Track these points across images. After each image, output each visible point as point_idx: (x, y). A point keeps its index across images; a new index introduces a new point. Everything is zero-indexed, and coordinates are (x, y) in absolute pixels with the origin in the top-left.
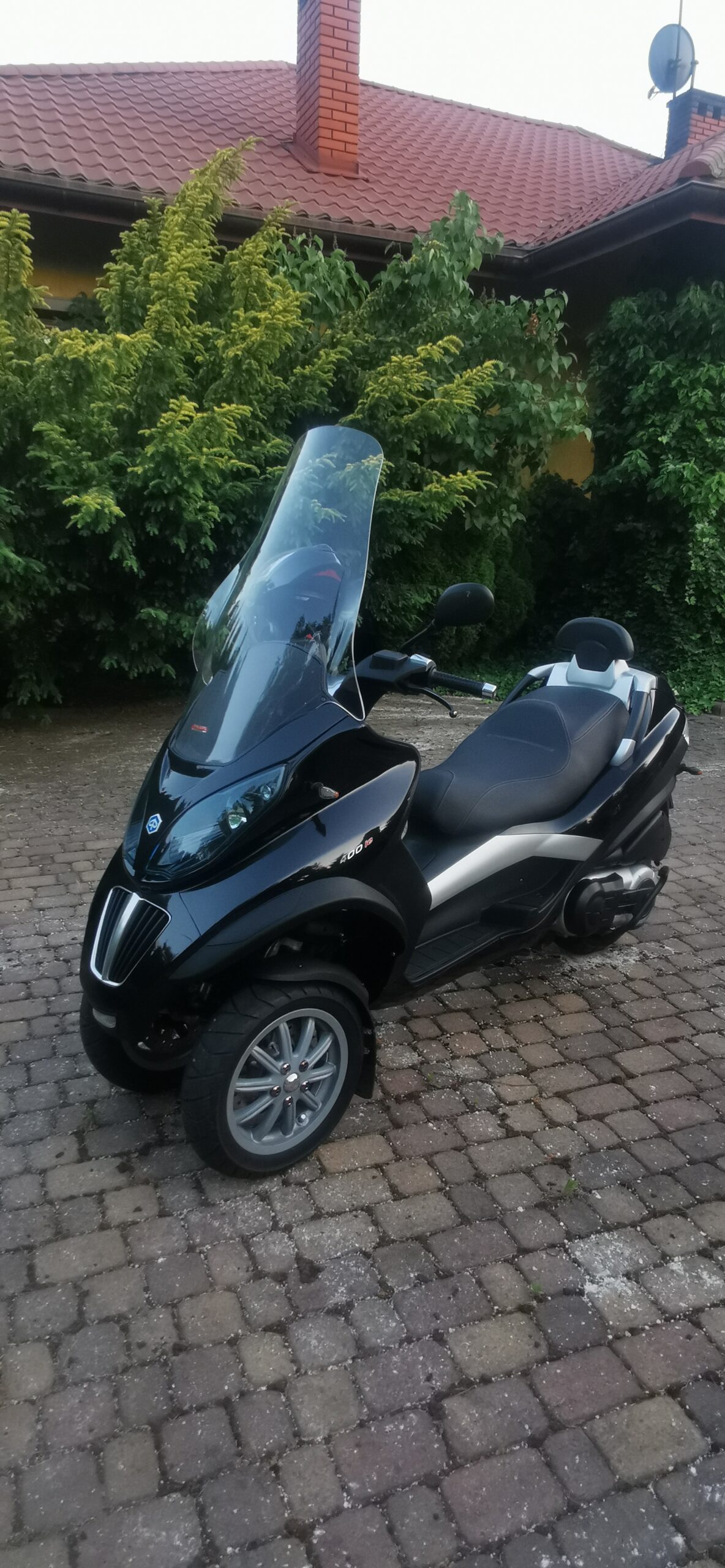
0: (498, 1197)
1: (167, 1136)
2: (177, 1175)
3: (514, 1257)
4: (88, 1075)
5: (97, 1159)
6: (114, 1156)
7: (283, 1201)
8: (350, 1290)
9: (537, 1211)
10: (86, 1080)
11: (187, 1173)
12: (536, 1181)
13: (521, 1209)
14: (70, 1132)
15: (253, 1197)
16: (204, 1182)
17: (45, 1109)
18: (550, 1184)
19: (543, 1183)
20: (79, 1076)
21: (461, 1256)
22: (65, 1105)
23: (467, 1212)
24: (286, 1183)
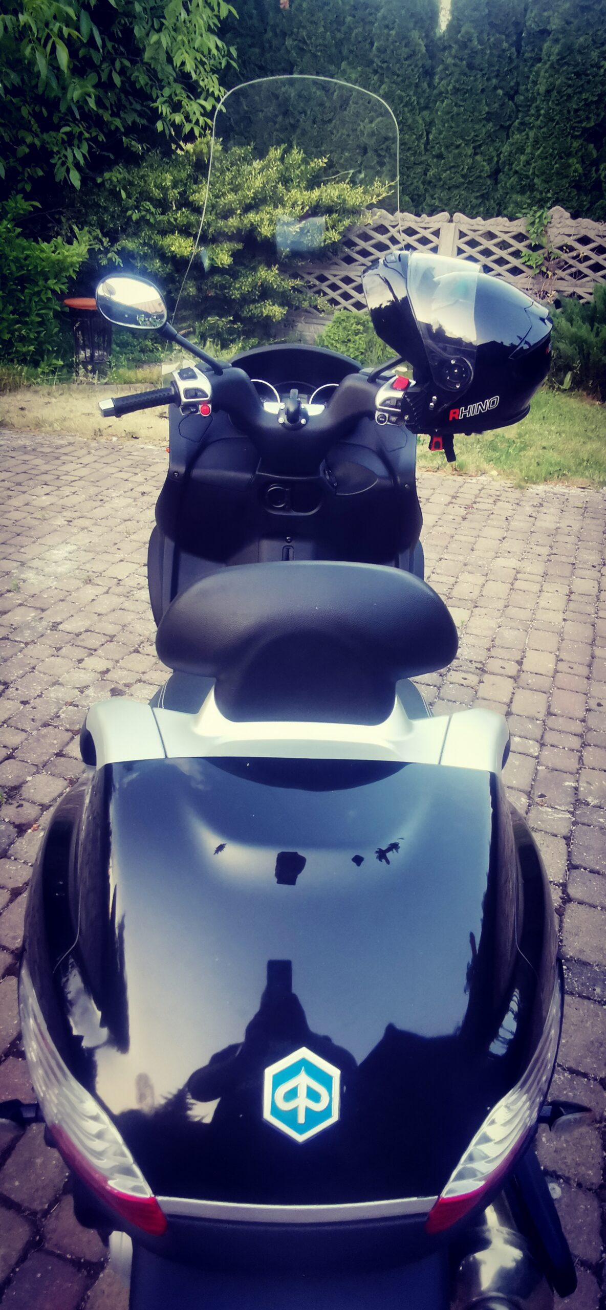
0: (51, 778)
3: (13, 752)
8: (87, 696)
9: (16, 784)
12: (33, 803)
13: (29, 778)
18: (21, 806)
19: (25, 804)
21: (44, 736)
23: (62, 759)
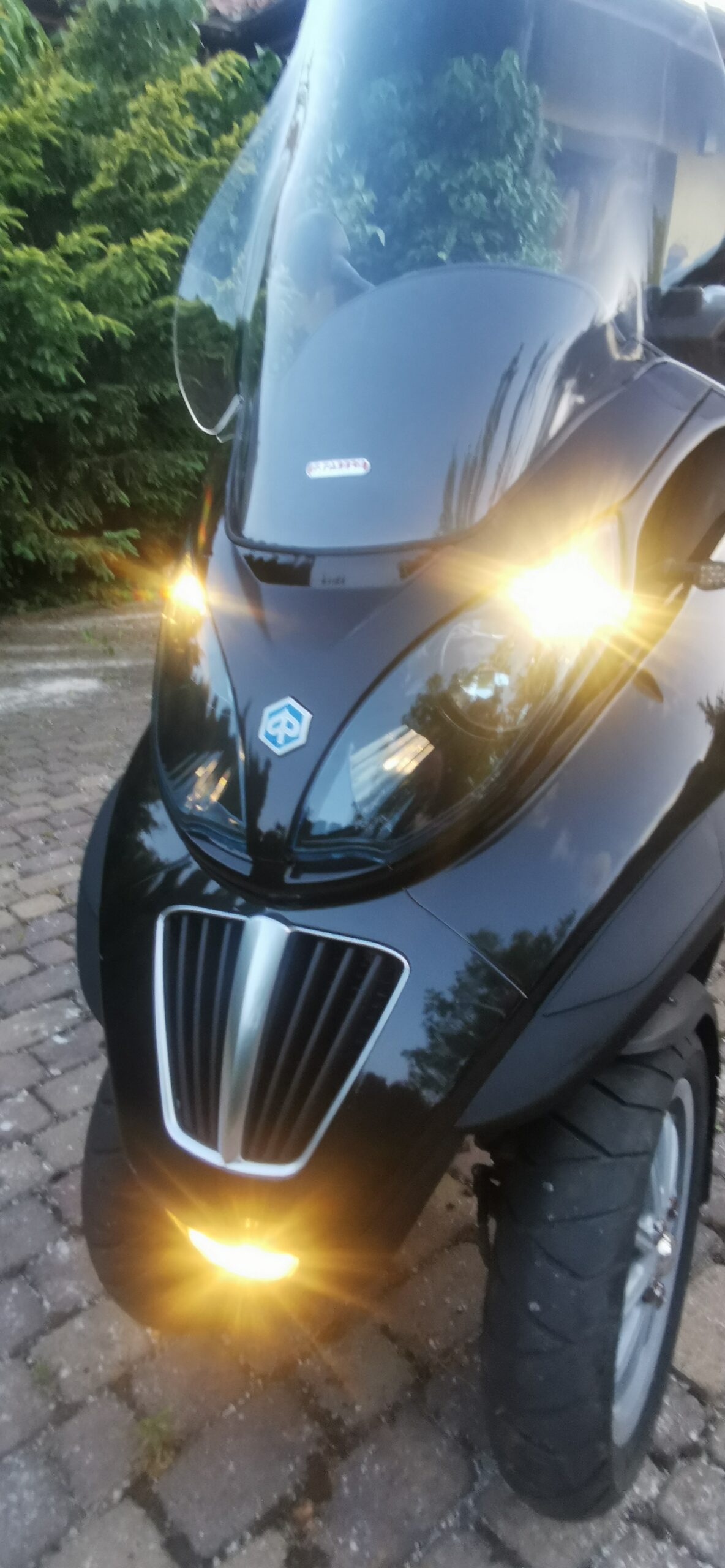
1: (339, 1422)
2: (429, 1532)
4: (76, 1311)
5: (222, 1555)
6: (259, 1528)
7: (702, 1520)
10: (79, 1324)
11: (442, 1516)
14: (117, 1494)
15: (632, 1533)
16: (502, 1529)
17: (22, 1444)
20: (60, 1319)
22: (65, 1412)
24: (662, 1462)
